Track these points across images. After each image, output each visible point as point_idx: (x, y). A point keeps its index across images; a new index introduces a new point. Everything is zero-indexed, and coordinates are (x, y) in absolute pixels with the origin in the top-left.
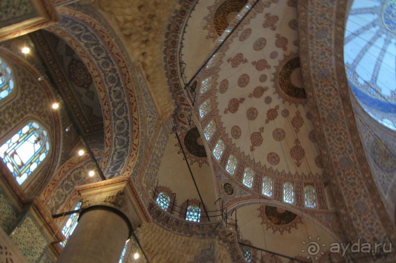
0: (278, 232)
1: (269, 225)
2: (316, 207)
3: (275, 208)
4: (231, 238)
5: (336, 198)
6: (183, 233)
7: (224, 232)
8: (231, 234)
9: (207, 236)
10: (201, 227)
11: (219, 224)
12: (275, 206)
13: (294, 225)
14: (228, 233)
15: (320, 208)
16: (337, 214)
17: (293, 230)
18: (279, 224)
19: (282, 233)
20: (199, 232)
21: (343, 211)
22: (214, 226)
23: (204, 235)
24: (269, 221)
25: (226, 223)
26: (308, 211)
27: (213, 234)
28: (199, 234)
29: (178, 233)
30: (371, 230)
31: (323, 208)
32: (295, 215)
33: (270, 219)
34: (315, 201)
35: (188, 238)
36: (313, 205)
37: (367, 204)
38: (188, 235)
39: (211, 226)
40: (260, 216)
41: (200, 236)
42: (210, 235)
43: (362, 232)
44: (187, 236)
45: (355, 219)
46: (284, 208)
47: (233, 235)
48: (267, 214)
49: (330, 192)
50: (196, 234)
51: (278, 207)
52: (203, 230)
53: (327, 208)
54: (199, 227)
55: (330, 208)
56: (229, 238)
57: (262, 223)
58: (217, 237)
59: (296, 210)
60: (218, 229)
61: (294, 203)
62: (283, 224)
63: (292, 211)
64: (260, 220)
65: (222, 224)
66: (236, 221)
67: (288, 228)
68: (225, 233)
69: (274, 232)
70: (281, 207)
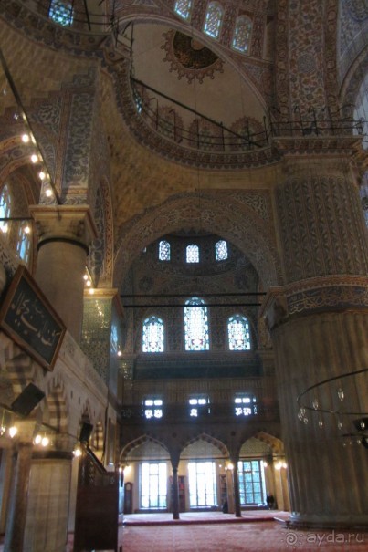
0: (185, 79)
1: (175, 66)
2: (246, 52)
3: (190, 39)
4: (122, 66)
5: (278, 43)
6: (42, 42)
7: (112, 55)
8: (122, 59)
9: (83, 54)
10: (75, 36)
11: (105, 37)
12: (190, 36)
13: (209, 72)
14: (117, 57)
15: (251, 55)
16: (272, 69)
17: (207, 78)
18: (188, 66)
19: (190, 80)
20: (71, 46)
21: (281, 65)
22: (97, 39)
23: (78, 52)
24: (176, 58)
25: (117, 41)
26: (234, 55)
27: (94, 53)
28: (70, 50)
29: (35, 40)
30: (309, 97)
31: (256, 55)
32: (216, 58)
33: (178, 56)
34: (247, 42)
35: (51, 53)
36: (243, 47)
37: (317, 60)
38: (52, 46)
39: (91, 40)
40: (164, 47)
41: (73, 53)
42: (88, 54)
43: (298, 98)
44: (51, 49)
45: (294, 80)
46: (202, 43)
47: (125, 61)
48: (175, 47)
49: (272, 33)
50: (66, 48)
51: (194, 38)
52: (77, 44)
53: (260, 57)
54: (71, 36)
55: (265, 58)
56: (118, 65)
57: (165, 60)
58: (100, 60)
59: (218, 50)
60: (103, 46)
61: (218, 38)
62: (195, 67)
63: (212, 50)
64: (164, 53)
65: (110, 39)
66: (132, 41)
67: (200, 75)
68: (114, 55)
69: (179, 78)
70: (198, 40)
